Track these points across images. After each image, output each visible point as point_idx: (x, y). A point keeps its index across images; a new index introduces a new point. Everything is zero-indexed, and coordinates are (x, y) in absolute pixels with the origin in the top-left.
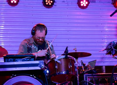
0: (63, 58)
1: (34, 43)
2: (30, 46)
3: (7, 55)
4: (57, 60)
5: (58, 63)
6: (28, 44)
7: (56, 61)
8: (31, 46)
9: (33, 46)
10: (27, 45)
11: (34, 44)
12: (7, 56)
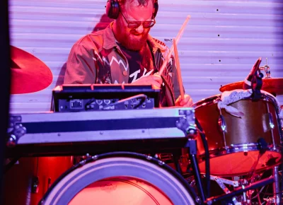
0: (246, 99)
1: (115, 47)
2: (104, 59)
3: (64, 88)
4: (225, 106)
5: (229, 113)
6: (96, 53)
7: (223, 110)
8: (107, 59)
9: (114, 58)
10: (96, 56)
11: (116, 51)
12: (66, 91)
